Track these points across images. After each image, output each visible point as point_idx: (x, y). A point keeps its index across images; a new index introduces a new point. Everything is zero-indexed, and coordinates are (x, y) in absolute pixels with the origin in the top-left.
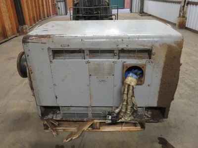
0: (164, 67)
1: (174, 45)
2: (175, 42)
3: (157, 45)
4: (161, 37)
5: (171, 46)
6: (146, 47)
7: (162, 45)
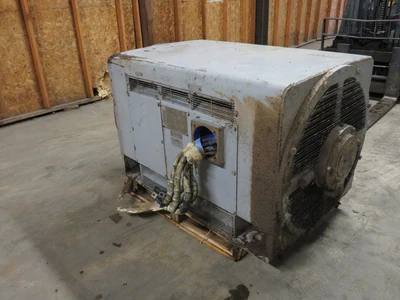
0: (255, 146)
1: (267, 104)
2: (269, 99)
3: (240, 98)
4: (249, 84)
5: (262, 104)
6: (224, 99)
7: (248, 99)
